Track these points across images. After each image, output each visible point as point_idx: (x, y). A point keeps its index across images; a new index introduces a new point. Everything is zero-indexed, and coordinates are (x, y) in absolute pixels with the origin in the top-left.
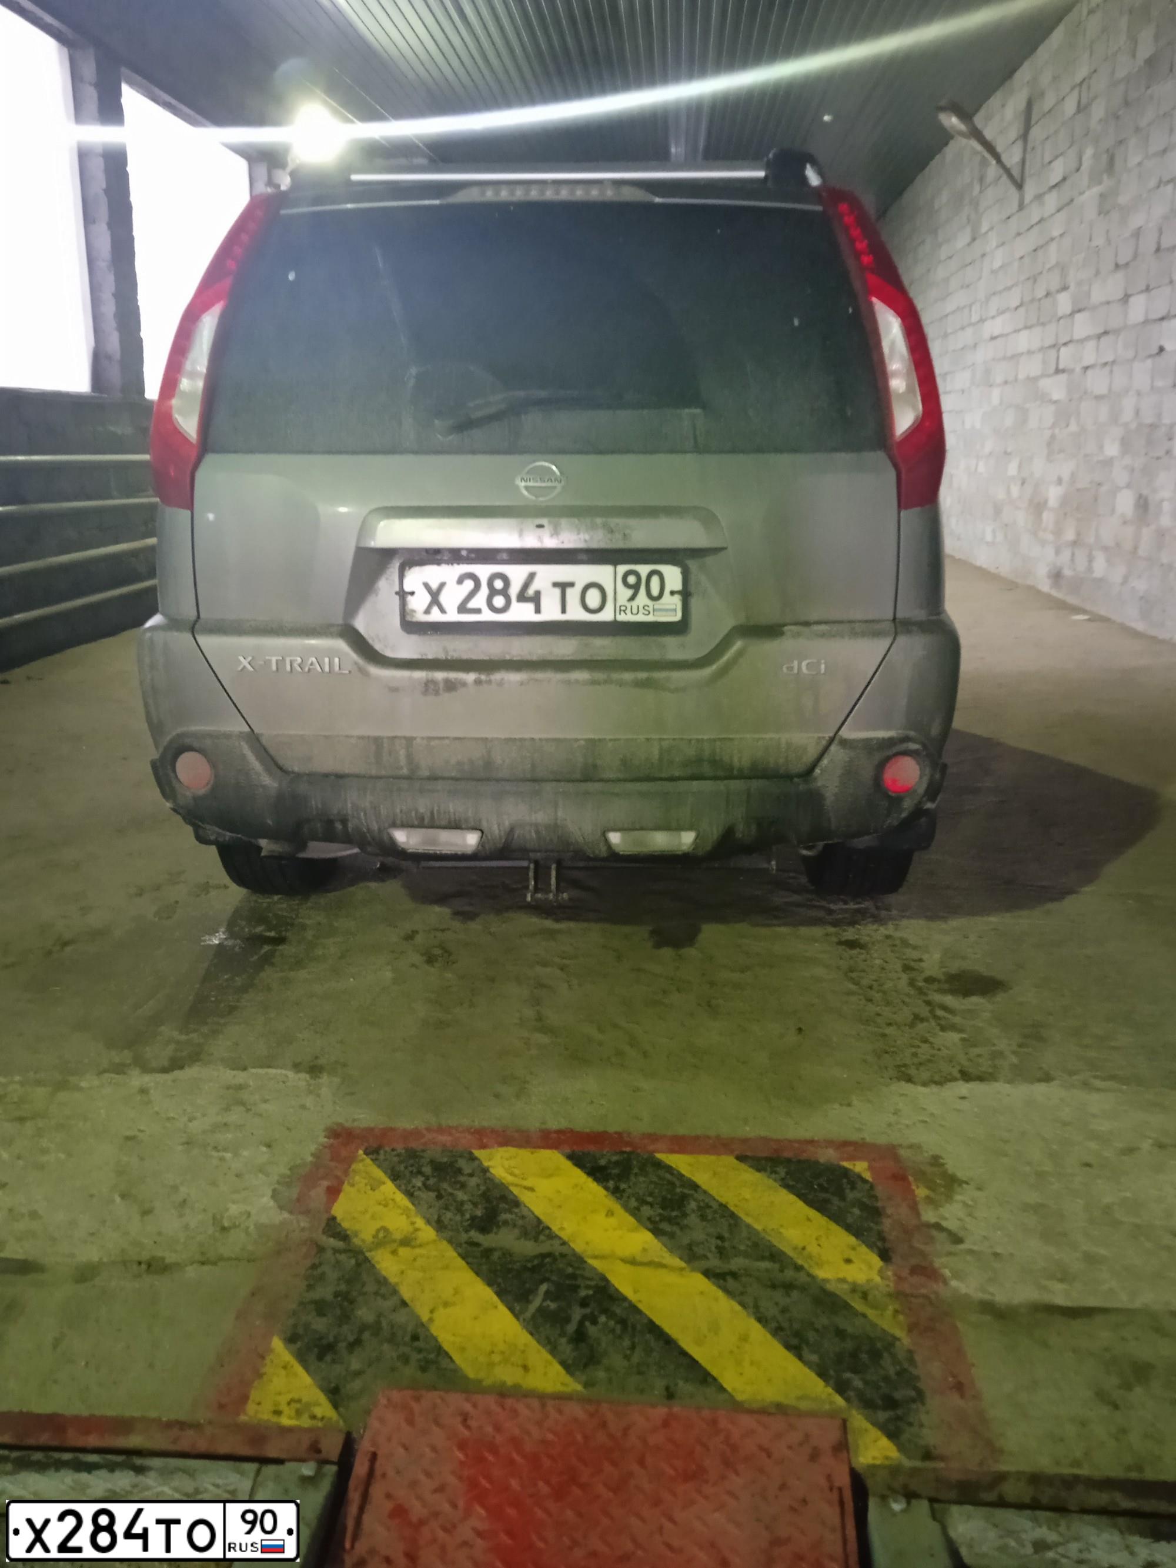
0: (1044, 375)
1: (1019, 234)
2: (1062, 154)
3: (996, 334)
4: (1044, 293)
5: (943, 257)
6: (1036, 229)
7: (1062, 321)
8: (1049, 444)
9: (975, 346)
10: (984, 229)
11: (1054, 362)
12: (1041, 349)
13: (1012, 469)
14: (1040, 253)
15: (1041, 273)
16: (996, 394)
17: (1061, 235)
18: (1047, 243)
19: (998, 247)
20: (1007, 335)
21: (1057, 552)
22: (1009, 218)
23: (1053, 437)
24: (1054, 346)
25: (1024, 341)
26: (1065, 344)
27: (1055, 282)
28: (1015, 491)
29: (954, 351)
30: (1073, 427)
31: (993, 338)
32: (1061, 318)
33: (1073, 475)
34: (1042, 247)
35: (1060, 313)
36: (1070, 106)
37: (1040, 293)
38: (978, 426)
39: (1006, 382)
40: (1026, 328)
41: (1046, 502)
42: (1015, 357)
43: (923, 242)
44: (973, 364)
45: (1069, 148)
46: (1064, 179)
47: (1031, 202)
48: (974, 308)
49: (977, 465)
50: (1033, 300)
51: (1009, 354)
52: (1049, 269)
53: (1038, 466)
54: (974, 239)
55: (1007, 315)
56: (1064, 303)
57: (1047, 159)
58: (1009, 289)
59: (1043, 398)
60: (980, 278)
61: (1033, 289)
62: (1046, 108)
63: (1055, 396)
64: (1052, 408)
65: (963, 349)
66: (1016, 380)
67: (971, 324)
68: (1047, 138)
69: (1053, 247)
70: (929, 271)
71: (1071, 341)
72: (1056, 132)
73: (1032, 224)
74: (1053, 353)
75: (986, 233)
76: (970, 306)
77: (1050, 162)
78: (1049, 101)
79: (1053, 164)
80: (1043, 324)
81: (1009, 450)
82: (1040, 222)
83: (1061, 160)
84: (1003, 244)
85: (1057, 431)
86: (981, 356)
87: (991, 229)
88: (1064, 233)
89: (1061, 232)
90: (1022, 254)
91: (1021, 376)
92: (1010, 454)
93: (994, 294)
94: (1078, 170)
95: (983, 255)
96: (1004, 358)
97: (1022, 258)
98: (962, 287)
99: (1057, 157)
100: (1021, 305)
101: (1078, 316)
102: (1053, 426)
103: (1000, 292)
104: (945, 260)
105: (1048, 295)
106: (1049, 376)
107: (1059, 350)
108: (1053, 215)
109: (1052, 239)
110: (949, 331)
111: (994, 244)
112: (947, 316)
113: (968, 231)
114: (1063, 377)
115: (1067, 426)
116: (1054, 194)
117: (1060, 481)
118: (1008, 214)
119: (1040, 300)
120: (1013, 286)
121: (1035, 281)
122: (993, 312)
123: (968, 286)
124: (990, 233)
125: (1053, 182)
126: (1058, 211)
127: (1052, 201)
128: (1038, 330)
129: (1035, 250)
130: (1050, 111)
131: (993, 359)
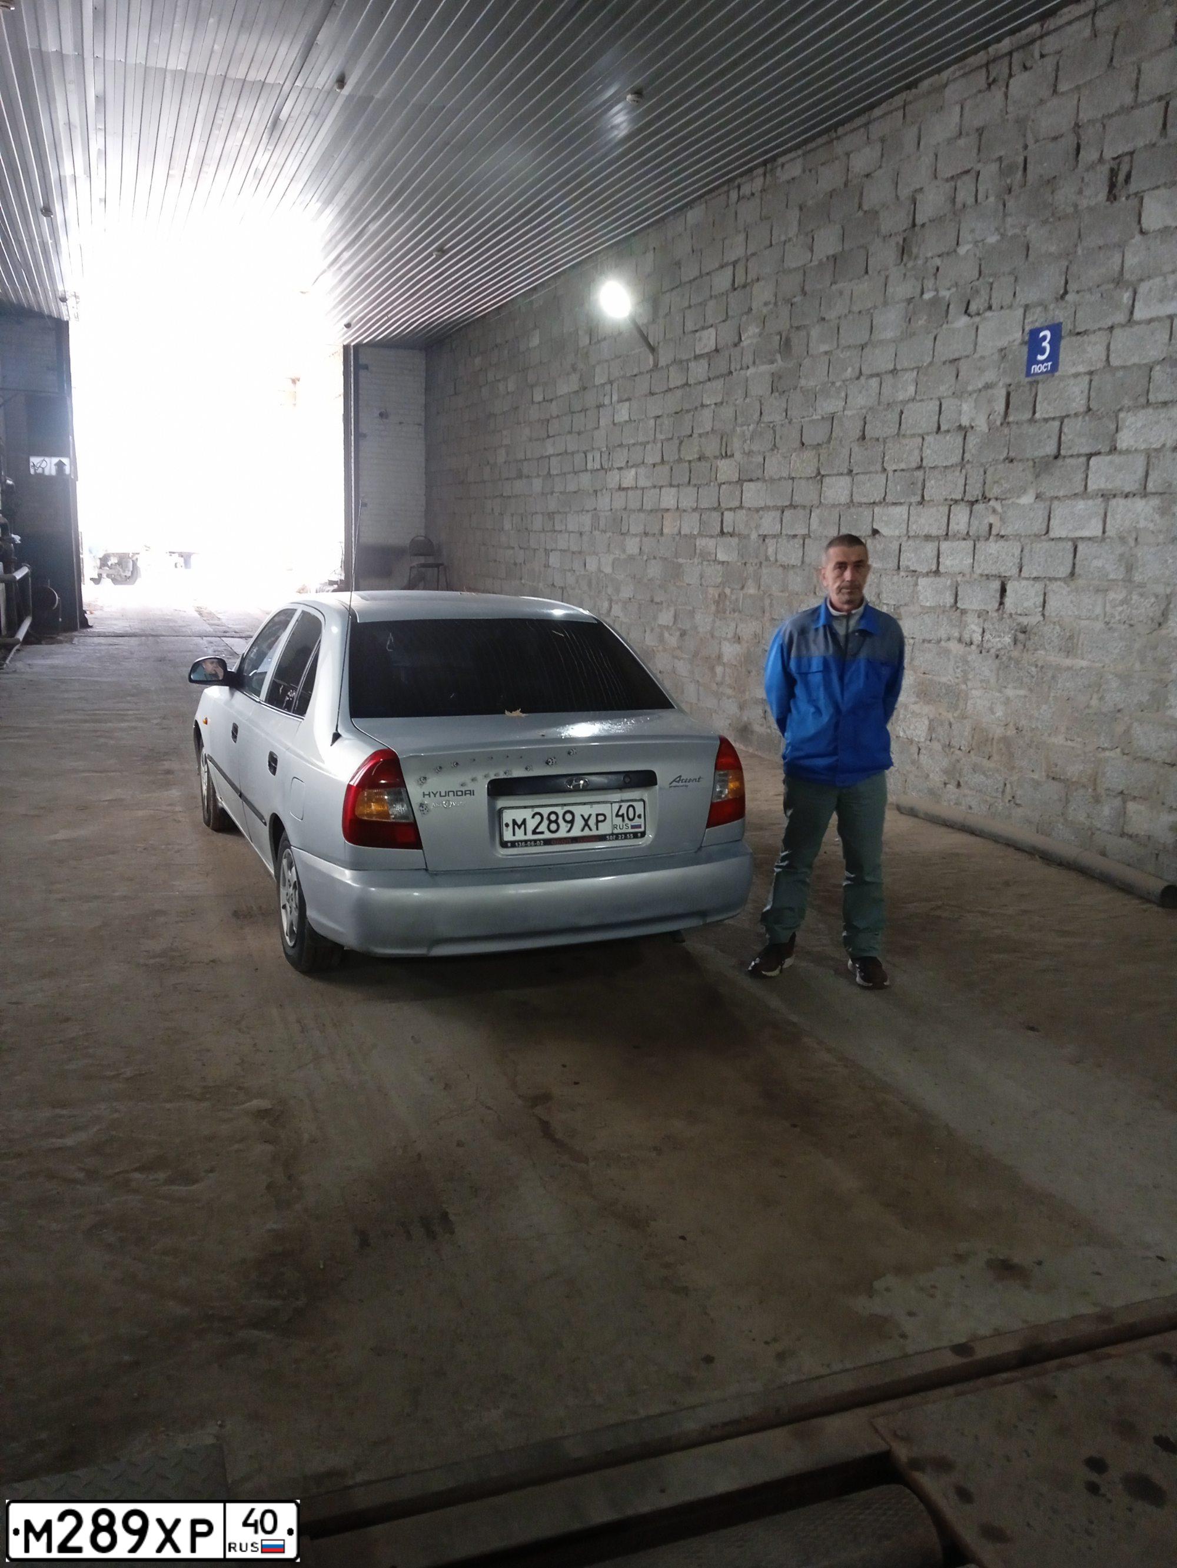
0: (701, 535)
1: (652, 394)
2: (712, 326)
3: (624, 485)
4: (696, 456)
5: (538, 398)
6: (679, 393)
7: (724, 487)
8: (717, 603)
9: (596, 492)
10: (599, 380)
11: (719, 524)
12: (695, 510)
13: (665, 618)
14: (688, 417)
15: (691, 436)
16: (632, 546)
17: (716, 404)
18: (696, 408)
19: (620, 401)
20: (643, 489)
21: (741, 707)
22: (635, 375)
23: (722, 596)
24: (715, 509)
25: (669, 498)
26: (730, 509)
27: (712, 447)
28: (672, 640)
29: (561, 493)
30: (751, 590)
31: (620, 489)
32: (724, 483)
33: (756, 635)
34: (688, 411)
35: (721, 478)
36: (722, 281)
37: (690, 452)
38: (608, 570)
39: (646, 534)
40: (671, 486)
41: (719, 657)
42: (661, 512)
43: (505, 379)
44: (595, 509)
45: (724, 321)
46: (717, 350)
47: (668, 366)
48: (590, 457)
49: (611, 607)
50: (680, 460)
51: (648, 506)
52: (700, 435)
53: (703, 621)
54: (585, 389)
55: (642, 471)
56: (727, 469)
57: (690, 326)
58: (645, 444)
59: (707, 558)
60: (598, 428)
61: (679, 451)
62: (685, 279)
63: (721, 557)
64: (719, 567)
65: (575, 492)
66: (662, 534)
67: (586, 470)
68: (690, 307)
69: (707, 413)
70: (517, 408)
71: (741, 507)
72: (703, 304)
73: (671, 386)
74: (716, 515)
75: (603, 385)
76: (585, 453)
77: (696, 331)
78: (689, 272)
79: (697, 334)
80: (695, 485)
81: (657, 599)
82: (683, 386)
83: (712, 331)
84: (629, 399)
85: (728, 591)
86: (604, 502)
87: (611, 383)
88: (722, 403)
89: (719, 400)
90: (660, 414)
91: (665, 531)
92: (657, 603)
93: (621, 445)
94: (736, 345)
95: (599, 406)
96: (641, 510)
97: (658, 417)
98: (570, 432)
99: (703, 328)
100: (663, 461)
101: (745, 484)
102: (723, 584)
103: (629, 447)
104: (539, 403)
105: (699, 459)
106: (712, 537)
107: (722, 514)
108: (700, 383)
109: (702, 406)
110: (554, 472)
111: (615, 398)
112: (549, 457)
113: (575, 378)
114: (734, 541)
115: (742, 588)
116: (704, 363)
117: (738, 639)
118: (635, 373)
119: (690, 462)
120: (648, 443)
121: (681, 443)
122: (623, 464)
123: (579, 433)
124: (608, 387)
125: (698, 352)
126: (709, 380)
127: (699, 370)
128: (691, 491)
129: (676, 413)
130: (690, 282)
131: (625, 509)
